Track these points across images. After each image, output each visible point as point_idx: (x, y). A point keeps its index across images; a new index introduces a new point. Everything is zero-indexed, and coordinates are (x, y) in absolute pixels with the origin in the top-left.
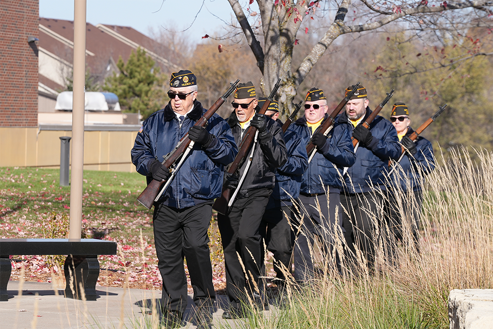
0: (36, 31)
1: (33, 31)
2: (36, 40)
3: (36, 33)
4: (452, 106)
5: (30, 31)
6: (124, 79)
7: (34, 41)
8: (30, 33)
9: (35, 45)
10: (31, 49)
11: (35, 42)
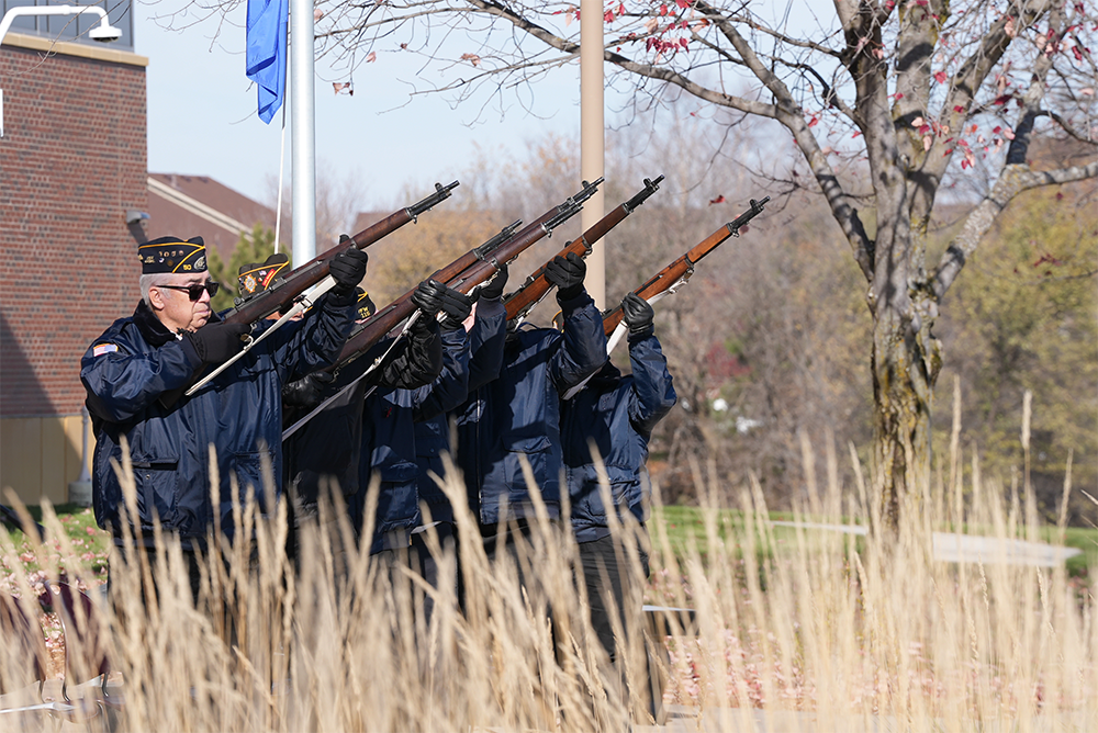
0: (143, 197)
1: (137, 197)
2: (143, 217)
3: (142, 203)
4: (1026, 346)
5: (130, 199)
6: (225, 300)
7: (138, 221)
8: (130, 202)
9: (141, 229)
10: (132, 238)
11: (141, 222)
